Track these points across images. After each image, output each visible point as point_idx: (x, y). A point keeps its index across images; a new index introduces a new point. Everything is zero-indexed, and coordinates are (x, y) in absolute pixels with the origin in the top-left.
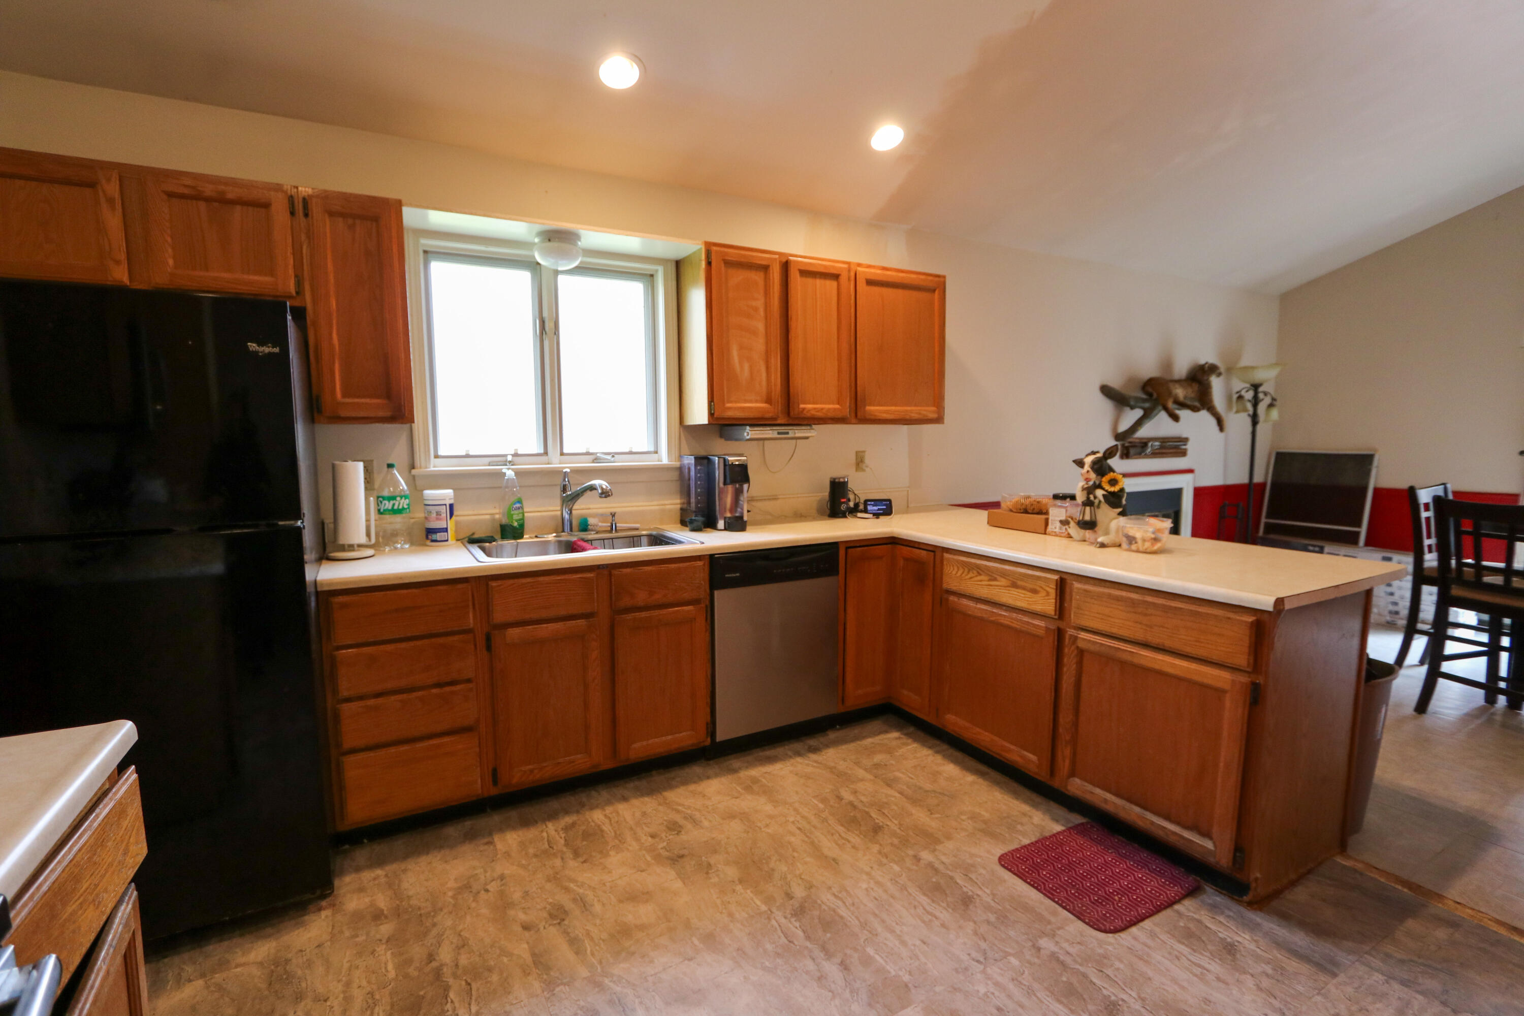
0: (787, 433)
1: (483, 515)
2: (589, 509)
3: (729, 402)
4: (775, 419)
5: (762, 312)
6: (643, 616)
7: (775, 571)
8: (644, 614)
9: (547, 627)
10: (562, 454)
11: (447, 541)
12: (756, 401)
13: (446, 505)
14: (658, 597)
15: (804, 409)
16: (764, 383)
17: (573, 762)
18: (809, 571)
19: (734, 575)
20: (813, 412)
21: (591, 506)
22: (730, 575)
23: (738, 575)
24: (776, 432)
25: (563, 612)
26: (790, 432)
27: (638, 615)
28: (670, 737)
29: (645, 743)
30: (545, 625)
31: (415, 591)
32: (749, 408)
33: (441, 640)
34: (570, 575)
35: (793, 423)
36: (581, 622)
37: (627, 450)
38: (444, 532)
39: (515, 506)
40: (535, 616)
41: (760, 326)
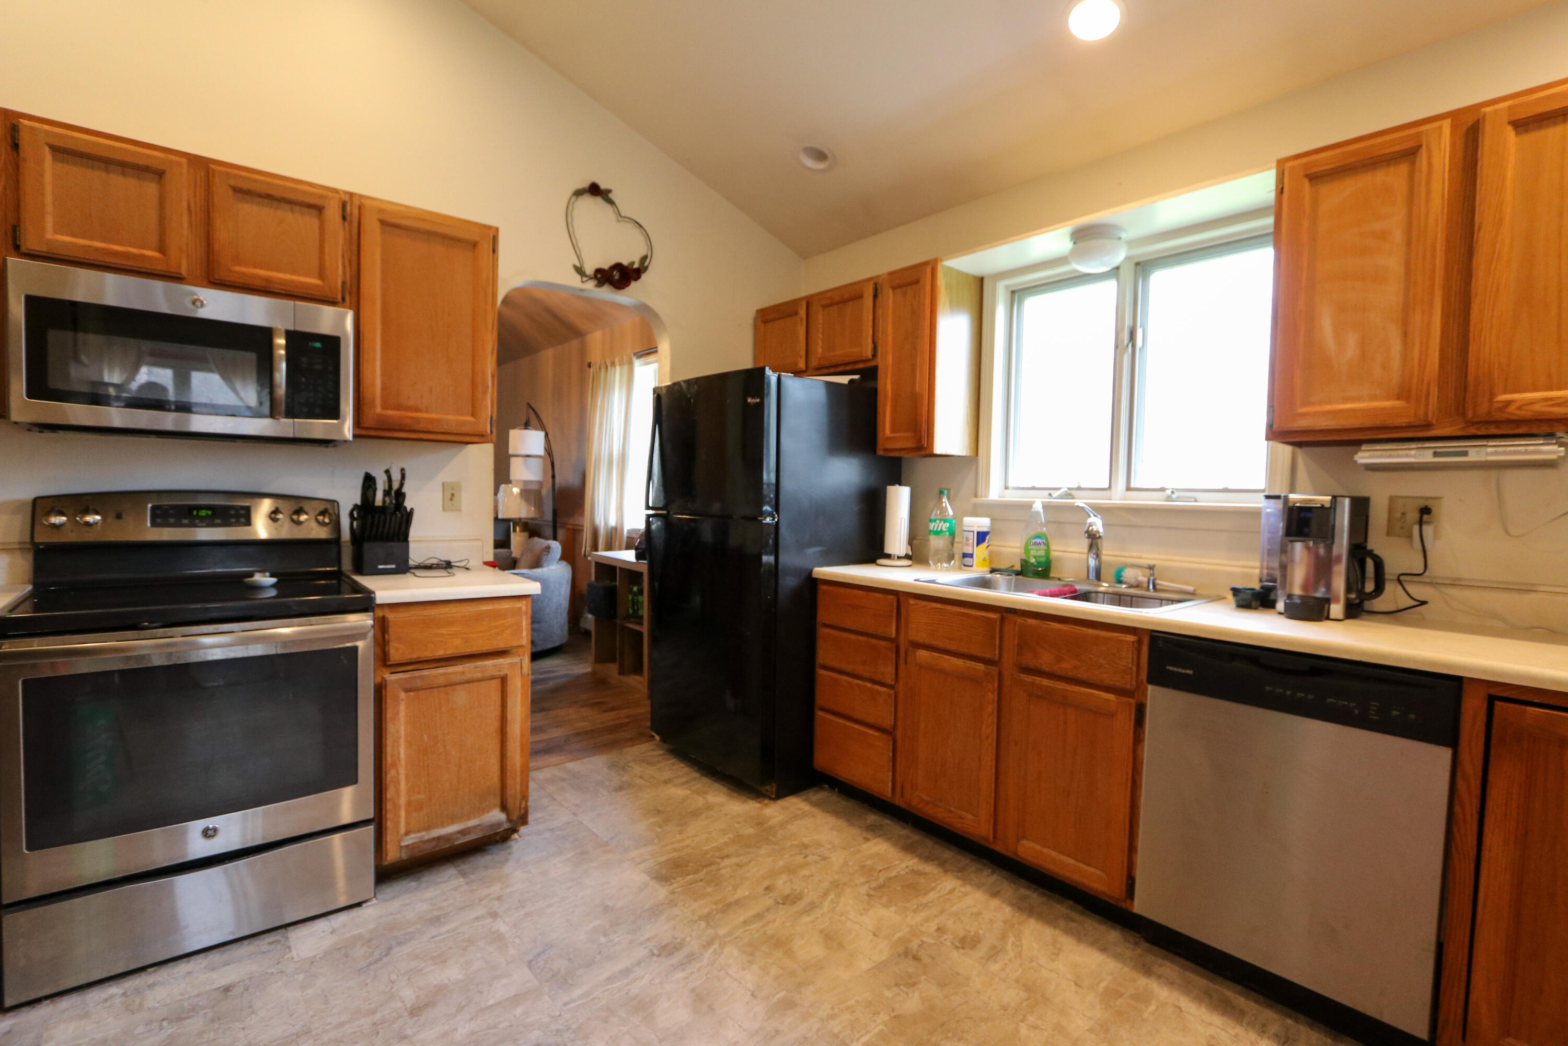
0: (1465, 454)
1: (1072, 552)
2: (1140, 558)
3: (1306, 403)
4: (1428, 426)
5: (1398, 236)
6: (1044, 683)
7: (1268, 688)
8: (1045, 682)
9: (949, 660)
10: (1129, 489)
11: (972, 566)
12: (1373, 397)
13: (973, 532)
14: (1067, 666)
15: (1508, 403)
16: (1396, 362)
17: (963, 819)
18: (1356, 711)
19: (1183, 671)
20: (1538, 408)
21: (1144, 555)
22: (1175, 669)
23: (1190, 672)
24: (1431, 452)
25: (964, 650)
26: (1472, 451)
27: (1038, 679)
28: (1072, 861)
29: (1038, 847)
30: (948, 657)
31: (861, 592)
32: (1354, 411)
33: (874, 641)
34: (974, 611)
35: (1479, 433)
36: (980, 666)
37: (1221, 488)
38: (970, 557)
39: (1034, 541)
40: (940, 644)
41: (1393, 263)
